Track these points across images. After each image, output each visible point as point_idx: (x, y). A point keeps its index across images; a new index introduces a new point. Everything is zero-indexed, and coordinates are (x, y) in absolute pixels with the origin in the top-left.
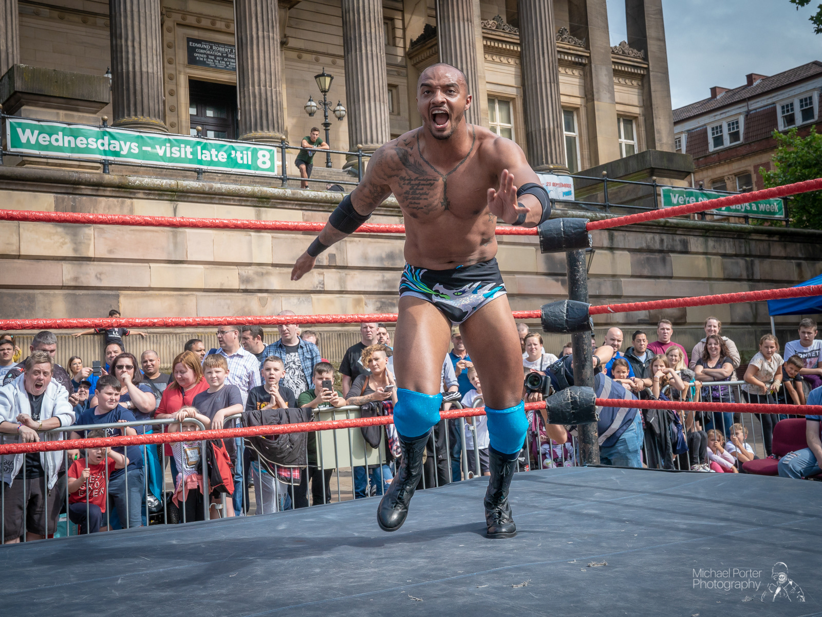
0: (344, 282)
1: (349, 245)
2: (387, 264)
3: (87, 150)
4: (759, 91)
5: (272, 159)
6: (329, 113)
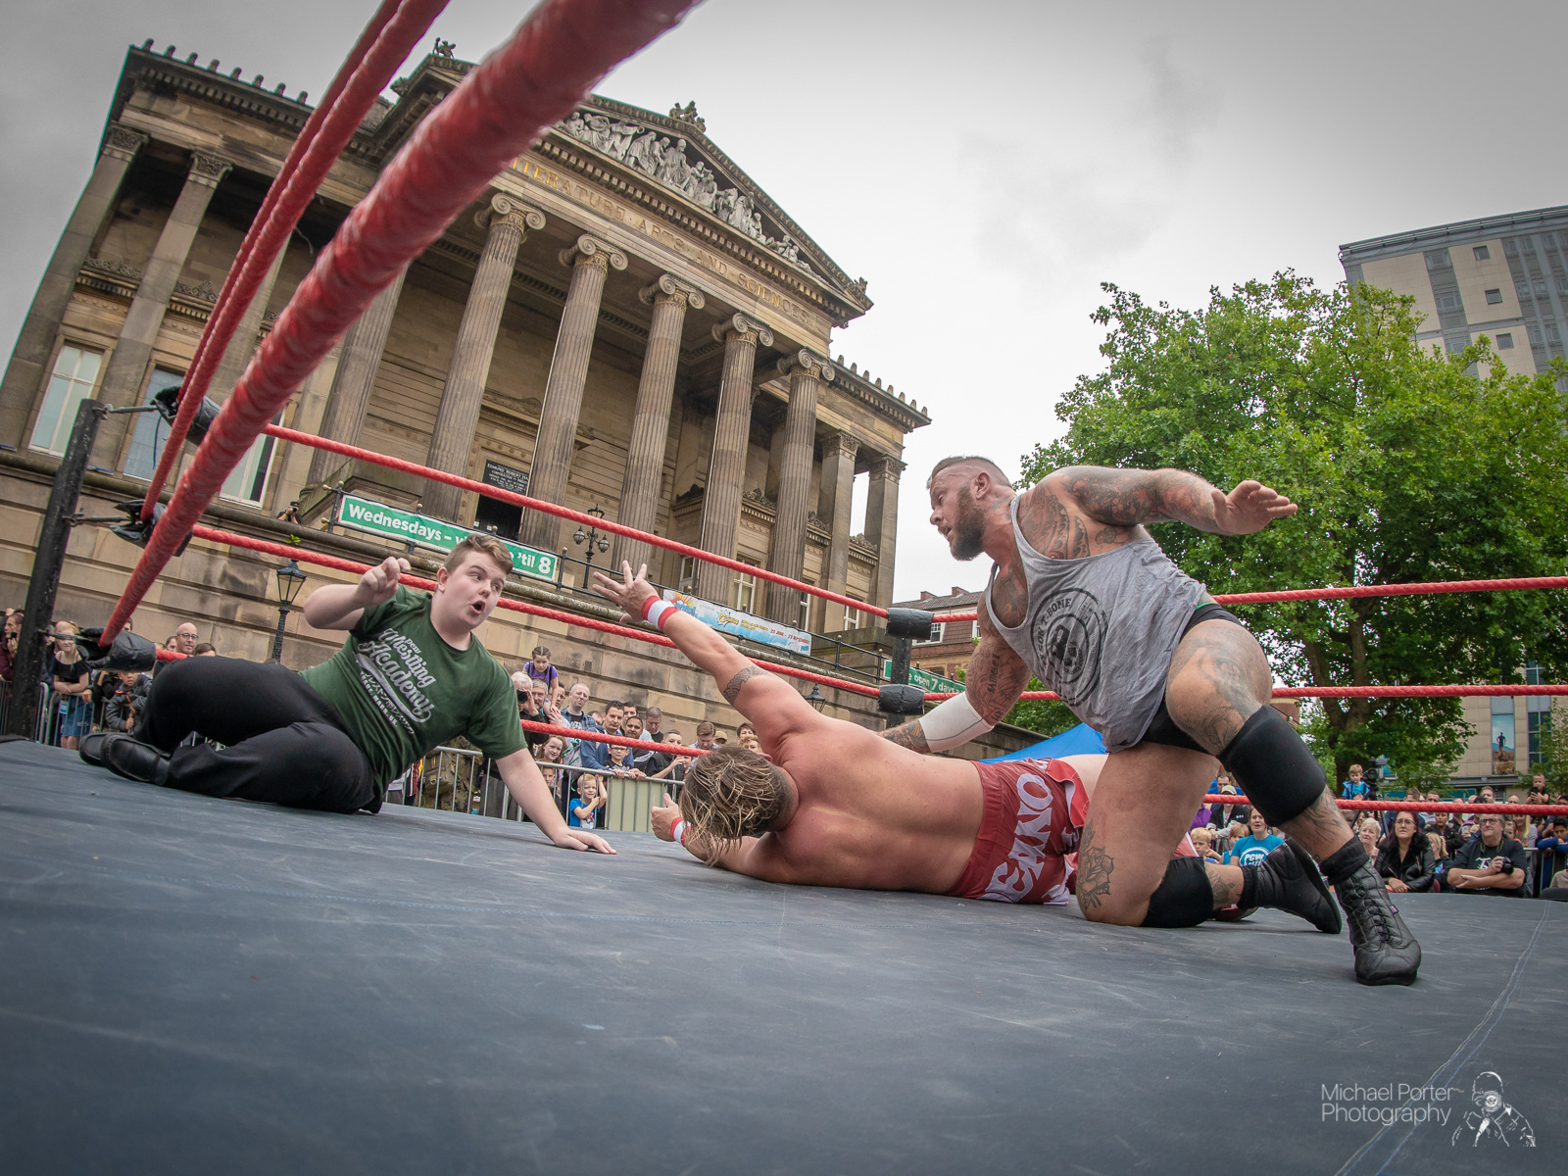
0: (595, 689)
1: (605, 657)
2: (635, 680)
3: (399, 531)
4: (960, 603)
5: (552, 567)
6: (595, 544)
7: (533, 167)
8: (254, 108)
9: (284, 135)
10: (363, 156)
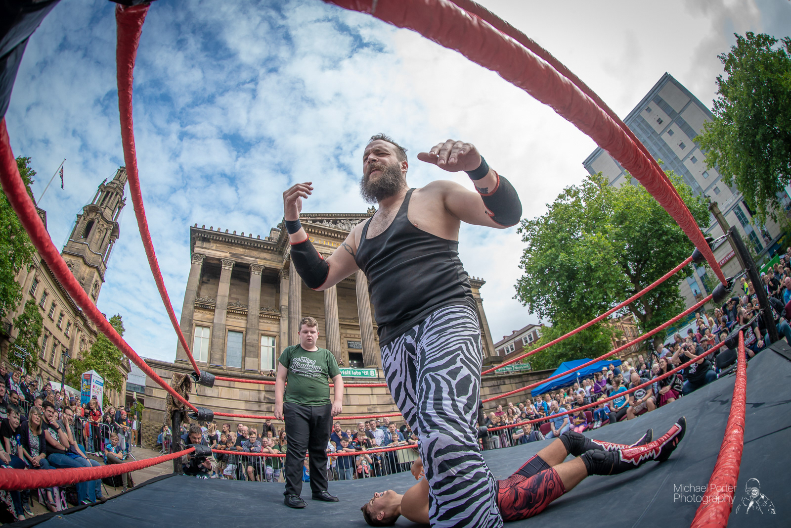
7: (331, 243)
8: (236, 242)
9: (249, 249)
10: (276, 251)
